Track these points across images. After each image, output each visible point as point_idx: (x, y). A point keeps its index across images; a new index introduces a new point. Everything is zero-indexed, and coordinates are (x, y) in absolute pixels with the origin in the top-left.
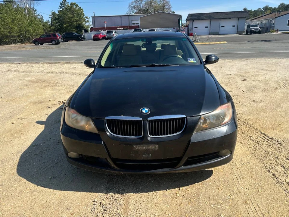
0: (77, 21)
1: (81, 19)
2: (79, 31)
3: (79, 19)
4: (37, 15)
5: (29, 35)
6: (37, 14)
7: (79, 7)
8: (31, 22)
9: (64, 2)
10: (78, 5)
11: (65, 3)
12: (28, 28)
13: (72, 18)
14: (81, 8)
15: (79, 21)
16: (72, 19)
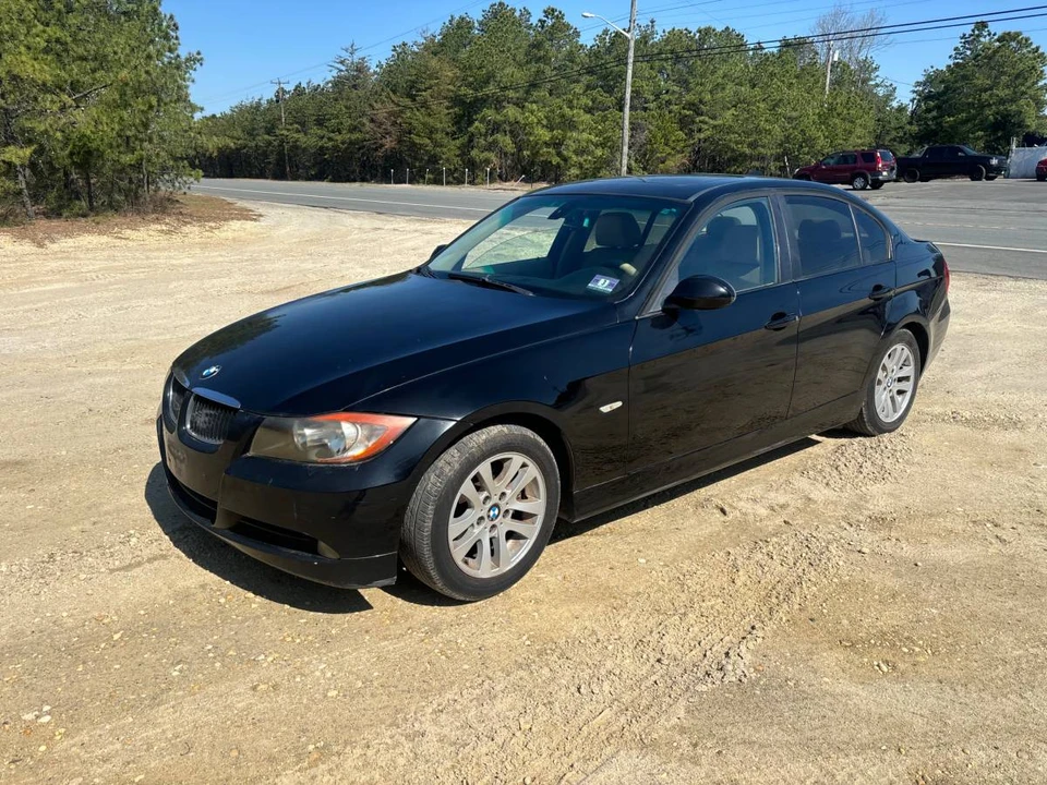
0: (1002, 101)
1: (1024, 93)
2: (999, 138)
3: (1015, 93)
4: (877, 85)
5: (808, 153)
6: (878, 81)
7: (1034, 46)
8: (832, 109)
9: (977, 32)
10: (1027, 40)
11: (978, 36)
12: (813, 132)
13: (986, 90)
14: (1041, 51)
15: (1013, 101)
16: (985, 96)
